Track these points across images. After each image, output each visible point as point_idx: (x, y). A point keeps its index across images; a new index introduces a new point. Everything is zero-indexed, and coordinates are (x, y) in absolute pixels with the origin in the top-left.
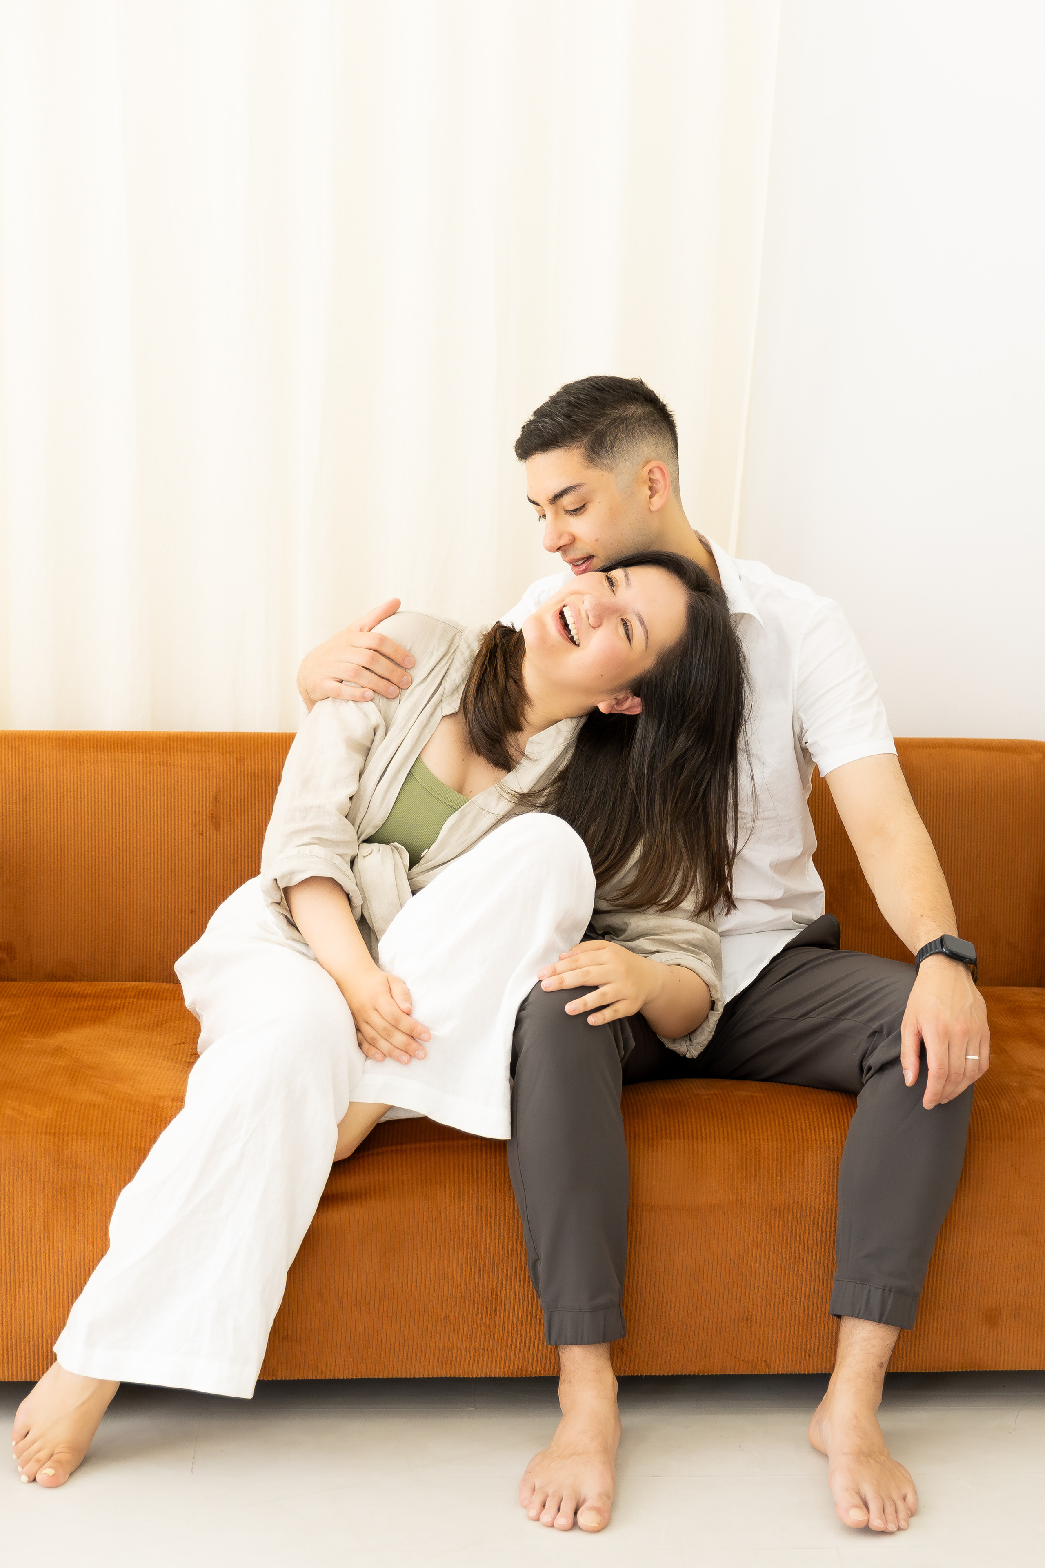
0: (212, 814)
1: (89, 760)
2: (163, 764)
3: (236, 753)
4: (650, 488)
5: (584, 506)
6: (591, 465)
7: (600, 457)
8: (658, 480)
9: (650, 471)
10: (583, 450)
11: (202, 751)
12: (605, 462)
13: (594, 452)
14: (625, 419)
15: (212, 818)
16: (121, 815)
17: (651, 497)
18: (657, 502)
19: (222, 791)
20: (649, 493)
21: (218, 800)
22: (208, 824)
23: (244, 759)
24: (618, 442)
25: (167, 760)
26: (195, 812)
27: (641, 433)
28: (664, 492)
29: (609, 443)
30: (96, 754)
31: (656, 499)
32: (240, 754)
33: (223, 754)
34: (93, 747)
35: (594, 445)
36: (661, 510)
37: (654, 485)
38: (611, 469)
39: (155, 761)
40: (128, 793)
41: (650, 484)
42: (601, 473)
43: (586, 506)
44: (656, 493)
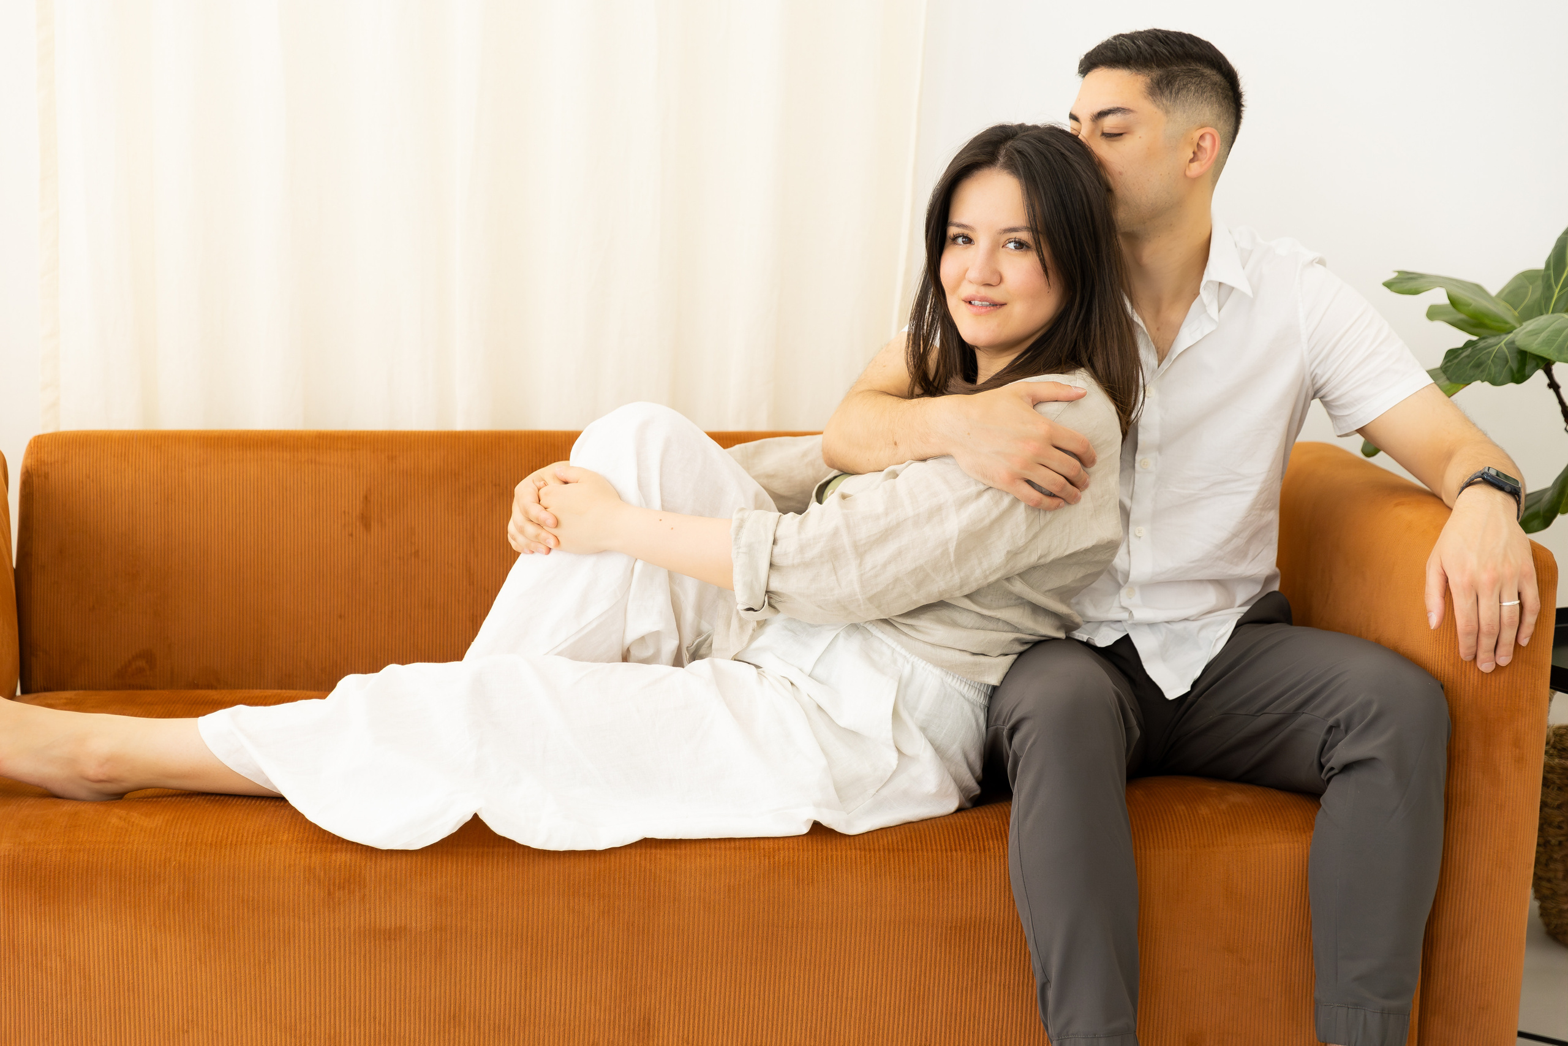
0: (363, 514)
1: (234, 458)
2: (312, 462)
3: (388, 451)
4: (1194, 153)
5: (1121, 134)
6: (1150, 97)
7: (1162, 93)
8: (1205, 149)
9: (1202, 137)
10: (1148, 80)
11: (352, 449)
12: (1165, 102)
13: (1160, 88)
14: (1202, 75)
15: (363, 518)
16: (267, 516)
17: (1192, 161)
18: (1195, 169)
19: (372, 491)
20: (1192, 156)
21: (369, 498)
22: (358, 524)
23: (396, 456)
24: (1184, 92)
25: (315, 459)
26: (345, 512)
27: (1211, 96)
28: (1206, 163)
29: (1176, 86)
30: (241, 453)
31: (1195, 165)
32: (392, 452)
33: (374, 452)
34: (239, 446)
35: (1161, 80)
36: (1195, 180)
37: (1199, 154)
38: (1167, 112)
39: (303, 460)
40: (274, 493)
41: (1196, 150)
42: (1156, 110)
43: (1124, 135)
44: (1197, 160)
